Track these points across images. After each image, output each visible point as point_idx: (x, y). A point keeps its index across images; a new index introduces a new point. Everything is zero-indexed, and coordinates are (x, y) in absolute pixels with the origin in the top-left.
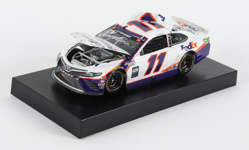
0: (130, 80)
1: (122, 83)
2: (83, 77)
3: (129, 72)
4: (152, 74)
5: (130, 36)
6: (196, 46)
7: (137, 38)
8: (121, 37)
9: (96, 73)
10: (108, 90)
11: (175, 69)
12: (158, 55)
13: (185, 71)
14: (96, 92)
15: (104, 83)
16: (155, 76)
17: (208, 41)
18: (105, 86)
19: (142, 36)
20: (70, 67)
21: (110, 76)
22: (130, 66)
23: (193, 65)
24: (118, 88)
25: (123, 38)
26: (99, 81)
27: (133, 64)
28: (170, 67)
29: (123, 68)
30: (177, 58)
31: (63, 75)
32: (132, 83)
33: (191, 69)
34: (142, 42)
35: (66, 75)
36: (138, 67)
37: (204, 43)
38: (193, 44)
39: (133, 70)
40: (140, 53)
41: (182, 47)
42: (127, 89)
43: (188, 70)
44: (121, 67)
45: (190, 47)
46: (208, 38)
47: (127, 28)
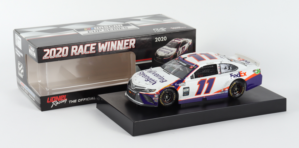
0: (181, 98)
1: (174, 99)
2: (142, 93)
3: (180, 91)
4: (203, 95)
5: (186, 64)
6: (246, 75)
7: (191, 66)
8: (179, 65)
9: (151, 90)
10: (162, 103)
11: (225, 93)
12: (207, 80)
13: (236, 96)
14: (152, 104)
15: (158, 97)
16: (205, 97)
17: (259, 72)
18: (159, 100)
19: (194, 64)
20: (134, 86)
21: (163, 93)
22: (180, 86)
23: (244, 92)
24: (171, 103)
25: (181, 65)
26: (153, 95)
27: (184, 85)
28: (220, 91)
29: (174, 87)
30: (226, 84)
31: (130, 92)
32: (184, 100)
33: (242, 95)
34: (194, 69)
35: (132, 92)
36: (188, 88)
37: (255, 73)
38: (242, 74)
39: (184, 90)
40: (191, 77)
41: (231, 75)
42: (180, 105)
43: (239, 95)
44: (172, 86)
45: (238, 75)
46: (259, 70)
47: (186, 59)
